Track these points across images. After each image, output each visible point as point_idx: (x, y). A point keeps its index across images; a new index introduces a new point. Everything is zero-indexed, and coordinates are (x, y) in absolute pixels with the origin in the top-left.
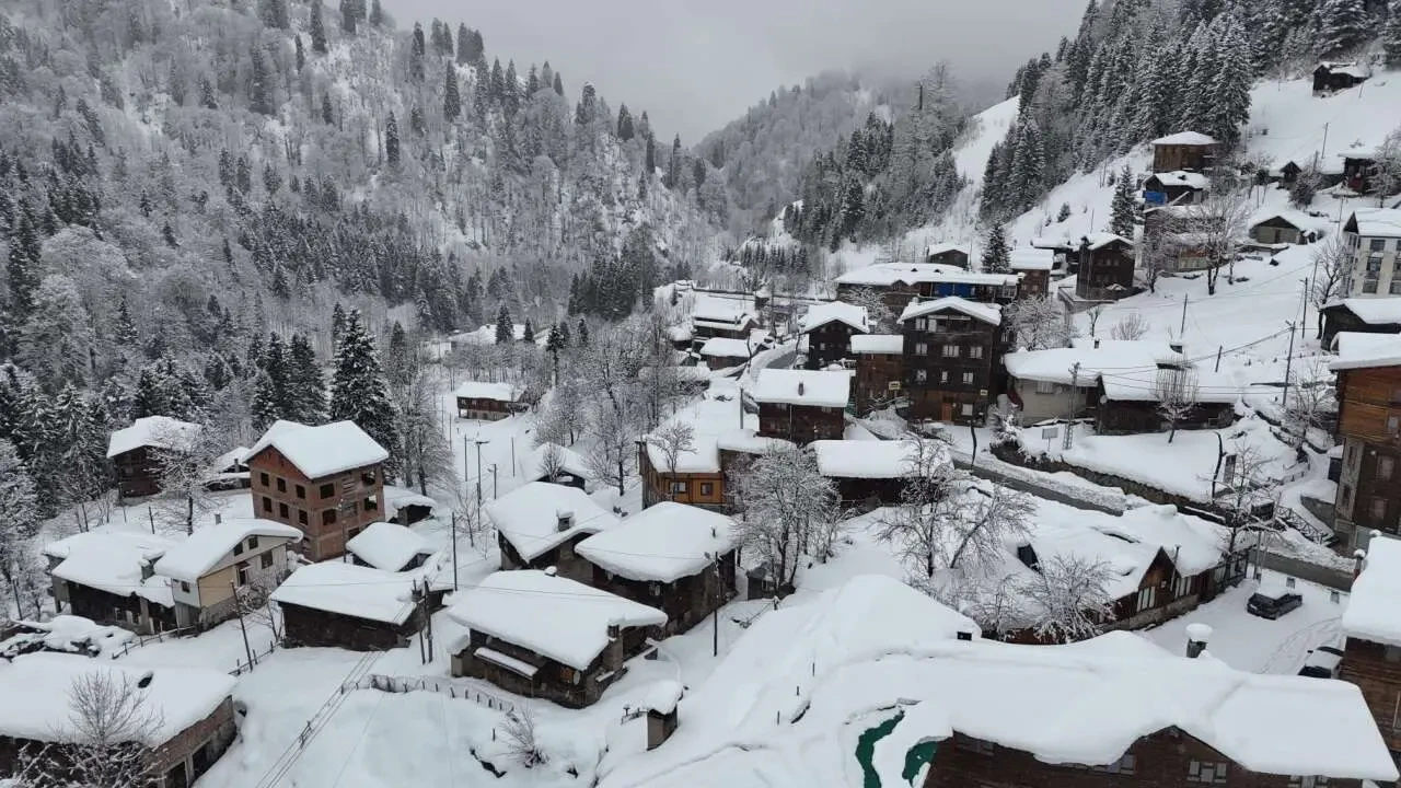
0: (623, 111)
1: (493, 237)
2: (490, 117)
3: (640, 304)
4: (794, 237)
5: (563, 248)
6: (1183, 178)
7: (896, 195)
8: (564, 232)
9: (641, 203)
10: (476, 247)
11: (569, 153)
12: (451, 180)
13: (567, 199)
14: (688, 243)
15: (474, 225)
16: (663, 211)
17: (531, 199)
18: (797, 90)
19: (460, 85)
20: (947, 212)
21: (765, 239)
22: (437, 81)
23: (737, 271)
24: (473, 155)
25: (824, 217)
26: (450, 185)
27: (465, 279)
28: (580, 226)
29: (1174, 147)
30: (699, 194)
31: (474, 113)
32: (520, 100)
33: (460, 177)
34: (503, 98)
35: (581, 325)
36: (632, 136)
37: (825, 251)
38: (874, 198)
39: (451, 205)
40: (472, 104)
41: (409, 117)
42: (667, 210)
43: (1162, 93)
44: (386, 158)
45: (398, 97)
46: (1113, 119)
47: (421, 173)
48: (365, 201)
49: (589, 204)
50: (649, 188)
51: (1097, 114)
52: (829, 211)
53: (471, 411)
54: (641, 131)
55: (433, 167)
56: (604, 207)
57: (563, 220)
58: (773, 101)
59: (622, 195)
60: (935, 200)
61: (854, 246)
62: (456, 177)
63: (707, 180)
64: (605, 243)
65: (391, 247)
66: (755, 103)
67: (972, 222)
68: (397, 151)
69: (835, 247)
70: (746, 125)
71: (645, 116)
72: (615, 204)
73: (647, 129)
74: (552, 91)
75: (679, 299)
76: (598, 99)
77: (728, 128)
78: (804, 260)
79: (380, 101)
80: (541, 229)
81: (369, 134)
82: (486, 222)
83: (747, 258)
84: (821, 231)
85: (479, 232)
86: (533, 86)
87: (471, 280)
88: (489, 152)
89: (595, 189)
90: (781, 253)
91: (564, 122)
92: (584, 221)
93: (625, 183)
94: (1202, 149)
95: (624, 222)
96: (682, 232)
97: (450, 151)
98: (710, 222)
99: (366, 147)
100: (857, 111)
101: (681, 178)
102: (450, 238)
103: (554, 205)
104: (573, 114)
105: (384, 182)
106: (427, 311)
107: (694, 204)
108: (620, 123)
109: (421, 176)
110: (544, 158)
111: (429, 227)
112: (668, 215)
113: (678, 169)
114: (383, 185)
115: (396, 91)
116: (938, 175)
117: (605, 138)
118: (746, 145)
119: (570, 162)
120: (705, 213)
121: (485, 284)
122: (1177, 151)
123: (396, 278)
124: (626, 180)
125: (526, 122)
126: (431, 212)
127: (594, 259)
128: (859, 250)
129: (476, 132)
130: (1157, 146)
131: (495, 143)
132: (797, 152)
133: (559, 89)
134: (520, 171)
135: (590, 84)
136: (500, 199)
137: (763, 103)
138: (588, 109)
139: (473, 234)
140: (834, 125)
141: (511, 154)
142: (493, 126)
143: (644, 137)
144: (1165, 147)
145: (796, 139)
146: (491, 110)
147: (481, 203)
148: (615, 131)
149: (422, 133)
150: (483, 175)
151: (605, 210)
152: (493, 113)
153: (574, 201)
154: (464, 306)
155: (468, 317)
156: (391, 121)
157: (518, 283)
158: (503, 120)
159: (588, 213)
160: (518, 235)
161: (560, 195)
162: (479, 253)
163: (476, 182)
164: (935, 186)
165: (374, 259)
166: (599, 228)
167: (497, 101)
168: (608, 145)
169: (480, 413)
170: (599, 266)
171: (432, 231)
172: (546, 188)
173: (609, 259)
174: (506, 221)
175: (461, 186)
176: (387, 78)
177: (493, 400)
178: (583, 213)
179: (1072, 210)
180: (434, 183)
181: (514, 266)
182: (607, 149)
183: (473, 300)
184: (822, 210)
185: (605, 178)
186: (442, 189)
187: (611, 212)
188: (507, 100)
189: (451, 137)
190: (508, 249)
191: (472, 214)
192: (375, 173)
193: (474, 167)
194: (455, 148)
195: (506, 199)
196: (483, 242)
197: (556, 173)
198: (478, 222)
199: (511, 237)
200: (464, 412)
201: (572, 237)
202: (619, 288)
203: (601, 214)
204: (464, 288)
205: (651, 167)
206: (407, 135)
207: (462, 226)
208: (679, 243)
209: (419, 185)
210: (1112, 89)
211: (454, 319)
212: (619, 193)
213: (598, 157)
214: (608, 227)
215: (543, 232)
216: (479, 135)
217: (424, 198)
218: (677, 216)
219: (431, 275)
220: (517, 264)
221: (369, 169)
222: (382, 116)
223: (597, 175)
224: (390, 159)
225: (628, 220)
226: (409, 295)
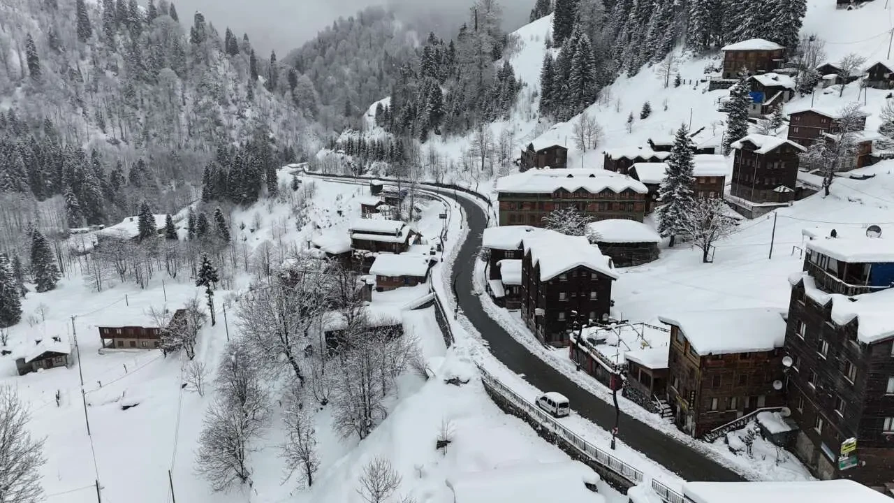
0: (229, 33)
1: (130, 134)
2: (118, 38)
3: (266, 190)
4: (387, 131)
5: (191, 140)
6: (775, 79)
7: (468, 96)
8: (190, 127)
9: (250, 103)
10: (116, 143)
11: (188, 66)
12: (89, 90)
13: (190, 102)
14: (290, 132)
15: (113, 126)
16: (268, 108)
17: (159, 103)
18: (351, 19)
19: (90, 13)
20: (512, 109)
21: (361, 132)
22: (69, 10)
23: (342, 158)
24: (107, 69)
25: (411, 115)
26: (89, 94)
27: (108, 173)
28: (203, 123)
29: (747, 52)
30: (293, 95)
31: (104, 35)
32: (143, 25)
33: (97, 86)
34: (128, 23)
35: (218, 214)
36: (238, 53)
37: (416, 142)
38: (450, 99)
39: (91, 111)
40: (101, 29)
41: (46, 39)
42: (271, 108)
43: (709, 8)
44: (28, 72)
45: (35, 23)
46: (650, 32)
47: (61, 84)
48: (11, 110)
49: (208, 105)
50: (255, 91)
51: (630, 29)
52: (415, 109)
53: (117, 340)
54: (245, 49)
55: (72, 79)
56: (221, 107)
57: (188, 118)
58: (335, 27)
59: (234, 97)
60: (501, 99)
61: (439, 137)
62: (93, 87)
63: (298, 85)
64: (225, 135)
65: (37, 150)
66: (322, 29)
67: (535, 117)
68: (37, 67)
69: (424, 139)
70: (317, 45)
71: (246, 37)
72: (229, 105)
73: (249, 47)
74: (169, 17)
75: (299, 185)
76: (208, 24)
77: (305, 46)
78: (401, 150)
79: (19, 26)
80: (171, 126)
81: (12, 53)
82: (123, 123)
83: (350, 148)
84: (411, 126)
85: (118, 131)
86: (153, 14)
87: (114, 173)
88: (120, 66)
89: (212, 93)
90: (380, 144)
91: (182, 42)
92: (205, 118)
93: (235, 87)
94: (770, 53)
95: (238, 118)
96: (285, 124)
97: (86, 66)
98: (304, 116)
99: (9, 63)
100: (394, 35)
101: (278, 83)
102: (92, 137)
103: (180, 107)
104: (188, 36)
105: (28, 92)
106: (75, 202)
107: (291, 102)
108: (227, 42)
109: (62, 87)
110: (167, 71)
111: (73, 129)
112: (272, 111)
113: (276, 76)
114: (28, 95)
115: (33, 17)
116: (501, 80)
117: (216, 54)
118: (319, 59)
119: (189, 72)
120: (299, 109)
121: (126, 175)
122: (751, 55)
123: (44, 174)
124: (236, 85)
125: (150, 42)
126: (74, 117)
127: (217, 148)
128: (444, 140)
129: (106, 50)
130: (727, 52)
131: (124, 59)
132: (356, 63)
133: (175, 16)
134: (148, 81)
135: (199, 12)
136: (134, 104)
137: (328, 28)
138: (200, 31)
139: (113, 132)
140: (381, 45)
141: (139, 67)
142: (121, 46)
143: (247, 53)
144: (737, 52)
145: (355, 54)
146: (118, 32)
147: (117, 107)
148: (224, 48)
149: (60, 52)
150: (117, 84)
151: (221, 109)
152: (120, 35)
153: (196, 103)
154: (110, 196)
155: (114, 205)
156: (29, 42)
157: (155, 171)
158: (130, 40)
159: (208, 112)
160: (152, 131)
161: (184, 99)
162: (119, 148)
163: (111, 91)
164: (500, 88)
165: (22, 160)
166: (218, 123)
167: (123, 26)
168: (220, 60)
169: (127, 341)
170: (222, 155)
171: (76, 132)
172: (171, 94)
173: (229, 146)
174: (141, 121)
175: (98, 94)
176: (23, 7)
177: (141, 328)
178: (204, 112)
179: (652, 108)
180: (74, 92)
181: (151, 158)
182: (219, 62)
183: (117, 189)
184: (409, 109)
185: (219, 84)
186: (82, 96)
187: (226, 110)
188: (132, 25)
189: (86, 54)
190: (144, 143)
191: (111, 117)
192: (19, 86)
193: (108, 78)
194: (90, 63)
195: (139, 104)
196: (122, 138)
197: (179, 82)
198: (116, 122)
199: (146, 133)
200: (107, 341)
201: (197, 132)
202: (246, 178)
203: (219, 113)
204: (108, 180)
205: (255, 75)
206: (46, 53)
207: (102, 126)
208: (283, 132)
209: (61, 95)
210: (643, 9)
211: (101, 207)
212: (231, 96)
213: (212, 69)
214: (225, 121)
215: (173, 128)
216: (110, 52)
217: (66, 106)
218: (279, 112)
219: (76, 171)
220: (153, 156)
221: (13, 83)
222: (21, 37)
223: (213, 82)
224: (32, 74)
225: (241, 116)
226: (56, 189)
